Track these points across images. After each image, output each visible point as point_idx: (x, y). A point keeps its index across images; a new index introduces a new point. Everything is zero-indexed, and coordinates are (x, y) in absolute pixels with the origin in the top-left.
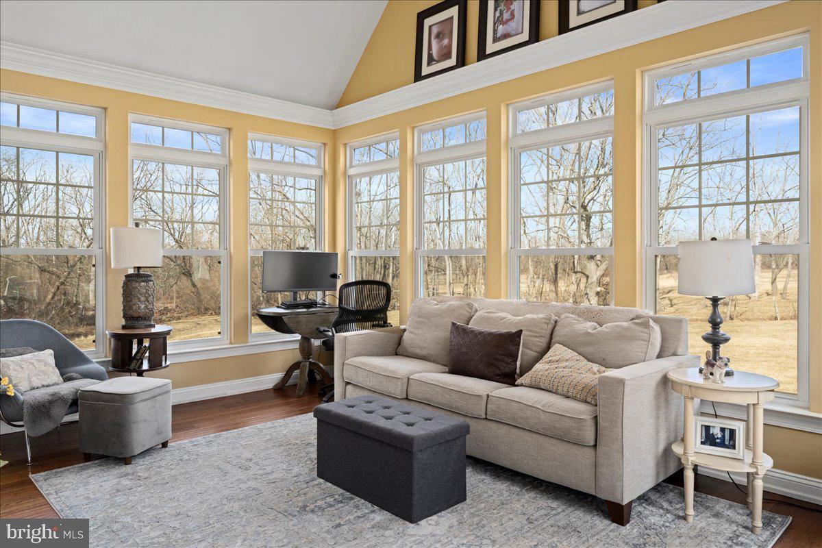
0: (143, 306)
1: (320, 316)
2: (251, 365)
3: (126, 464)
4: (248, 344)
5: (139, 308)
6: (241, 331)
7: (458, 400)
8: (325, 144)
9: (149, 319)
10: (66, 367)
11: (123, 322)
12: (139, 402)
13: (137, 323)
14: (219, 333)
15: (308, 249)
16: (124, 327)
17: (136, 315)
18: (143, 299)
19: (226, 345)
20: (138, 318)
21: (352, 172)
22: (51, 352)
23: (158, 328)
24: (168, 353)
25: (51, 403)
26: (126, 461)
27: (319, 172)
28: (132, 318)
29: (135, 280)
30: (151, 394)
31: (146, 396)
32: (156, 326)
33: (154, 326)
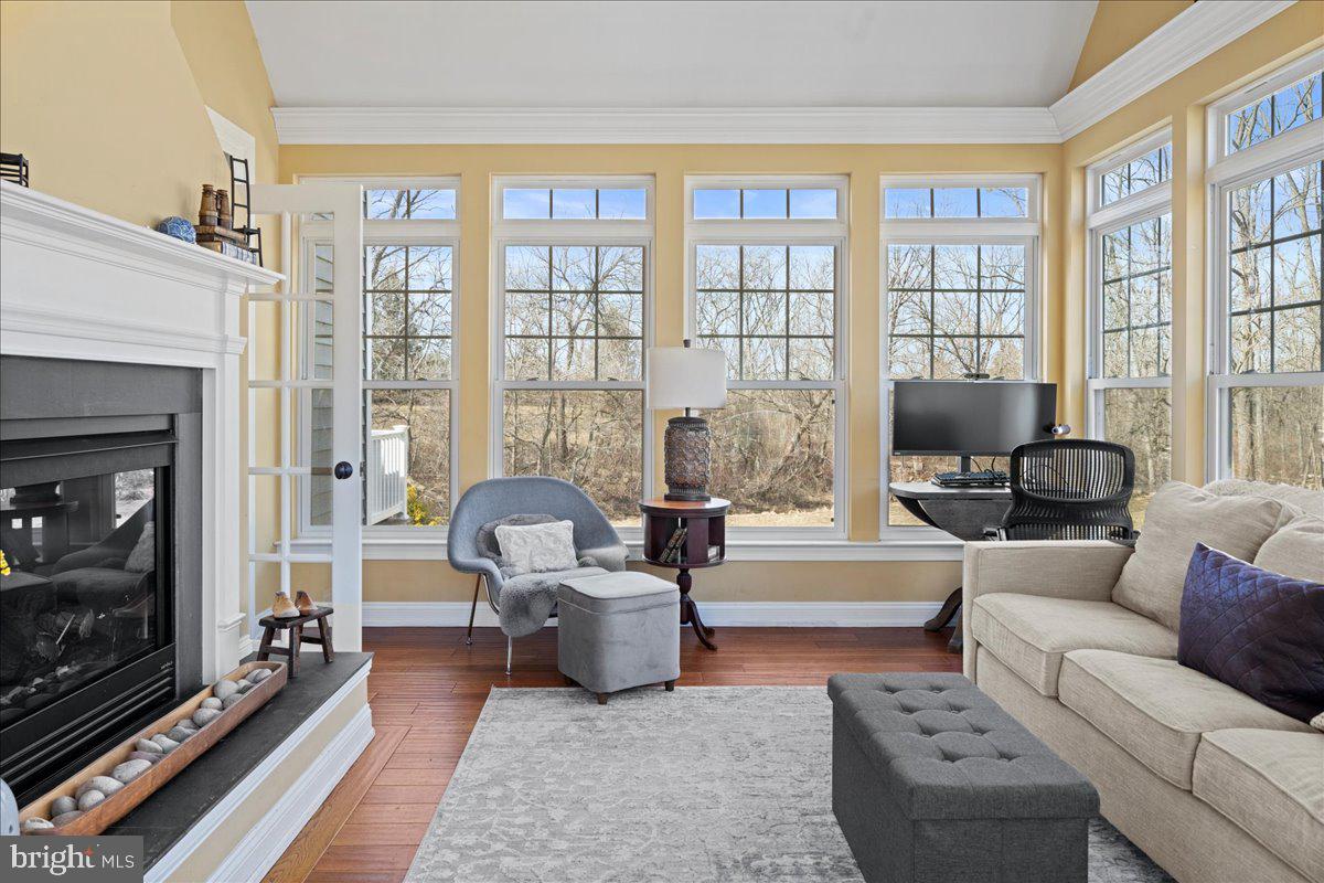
0: (690, 467)
1: (997, 504)
2: (884, 580)
3: (600, 703)
4: (879, 543)
5: (685, 469)
6: (866, 518)
7: (1136, 729)
8: (1042, 174)
9: (700, 487)
10: (584, 548)
11: (666, 490)
12: (614, 613)
13: (683, 493)
14: (832, 520)
15: (987, 376)
16: (667, 498)
17: (681, 481)
18: (690, 456)
19: (840, 540)
20: (684, 486)
21: (1095, 221)
22: (570, 523)
23: (715, 503)
24: (727, 542)
25: (533, 594)
26: (602, 698)
27: (1031, 230)
28: (678, 486)
29: (682, 425)
30: (639, 604)
31: (629, 605)
32: (712, 499)
33: (708, 500)
